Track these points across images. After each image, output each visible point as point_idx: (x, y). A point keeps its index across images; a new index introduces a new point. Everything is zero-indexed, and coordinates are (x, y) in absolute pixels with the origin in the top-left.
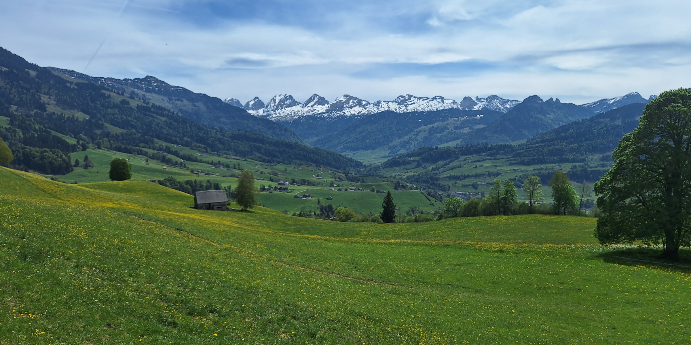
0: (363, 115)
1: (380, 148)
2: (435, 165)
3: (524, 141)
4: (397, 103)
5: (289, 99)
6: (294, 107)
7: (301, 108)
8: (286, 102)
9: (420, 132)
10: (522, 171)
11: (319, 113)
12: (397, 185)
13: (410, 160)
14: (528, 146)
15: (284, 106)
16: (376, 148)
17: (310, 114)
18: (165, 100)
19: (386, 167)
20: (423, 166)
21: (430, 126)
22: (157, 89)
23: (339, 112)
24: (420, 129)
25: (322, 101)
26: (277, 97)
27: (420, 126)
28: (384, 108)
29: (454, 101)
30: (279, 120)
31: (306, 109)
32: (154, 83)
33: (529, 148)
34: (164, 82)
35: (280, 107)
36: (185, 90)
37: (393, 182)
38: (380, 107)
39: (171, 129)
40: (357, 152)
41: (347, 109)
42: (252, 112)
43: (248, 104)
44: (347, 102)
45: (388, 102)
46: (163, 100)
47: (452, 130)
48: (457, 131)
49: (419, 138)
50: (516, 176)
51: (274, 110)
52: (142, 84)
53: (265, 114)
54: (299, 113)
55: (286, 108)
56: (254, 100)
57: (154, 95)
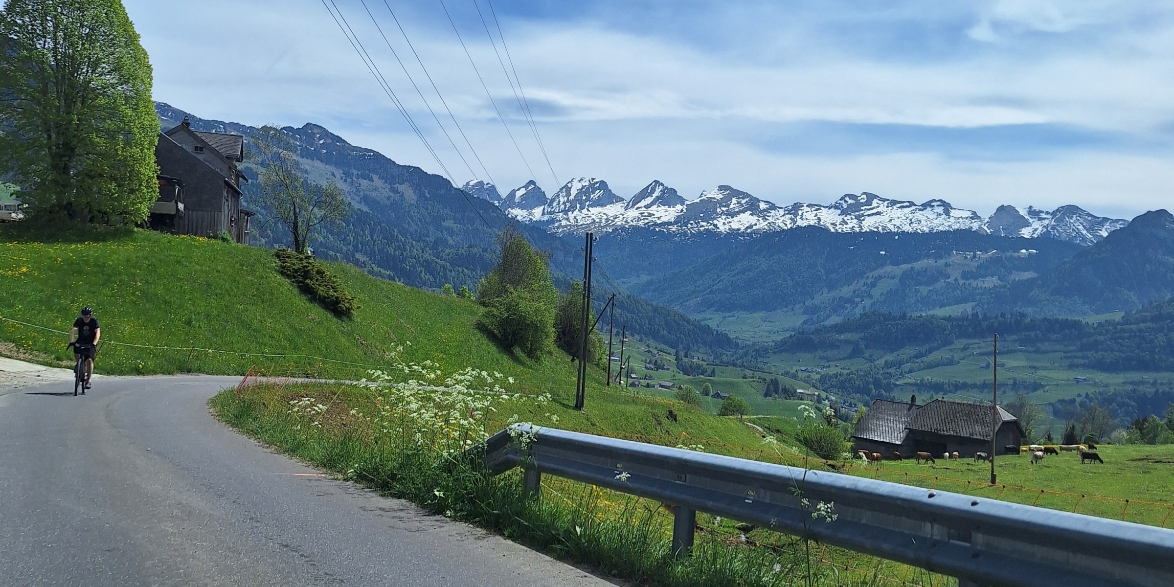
0: (756, 232)
1: (785, 309)
2: (895, 354)
3: (1118, 316)
4: (839, 212)
5: (599, 188)
6: (608, 206)
7: (622, 211)
8: (592, 196)
9: (880, 277)
10: (1095, 384)
11: (659, 222)
12: (771, 386)
13: (838, 340)
14: (1119, 327)
15: (587, 203)
16: (774, 309)
17: (641, 223)
18: (338, 176)
19: (781, 352)
20: (867, 355)
21: (905, 267)
22: (325, 151)
23: (704, 224)
24: (880, 271)
25: (669, 197)
26: (573, 183)
27: (883, 265)
28: (808, 218)
29: (974, 213)
30: (571, 234)
31: (633, 213)
32: (320, 139)
33: (1124, 331)
34: (339, 139)
35: (578, 206)
36: (378, 157)
37: (765, 380)
38: (798, 217)
39: (332, 233)
40: (731, 314)
41: (724, 217)
42: (519, 214)
43: (513, 193)
44: (725, 202)
45: (819, 207)
46: (333, 175)
47: (956, 280)
48: (968, 282)
49: (876, 292)
50: (1079, 395)
51: (565, 212)
52: (296, 139)
53: (546, 218)
54: (616, 220)
55: (590, 209)
56: (526, 187)
57: (317, 163)
